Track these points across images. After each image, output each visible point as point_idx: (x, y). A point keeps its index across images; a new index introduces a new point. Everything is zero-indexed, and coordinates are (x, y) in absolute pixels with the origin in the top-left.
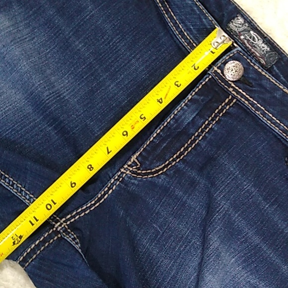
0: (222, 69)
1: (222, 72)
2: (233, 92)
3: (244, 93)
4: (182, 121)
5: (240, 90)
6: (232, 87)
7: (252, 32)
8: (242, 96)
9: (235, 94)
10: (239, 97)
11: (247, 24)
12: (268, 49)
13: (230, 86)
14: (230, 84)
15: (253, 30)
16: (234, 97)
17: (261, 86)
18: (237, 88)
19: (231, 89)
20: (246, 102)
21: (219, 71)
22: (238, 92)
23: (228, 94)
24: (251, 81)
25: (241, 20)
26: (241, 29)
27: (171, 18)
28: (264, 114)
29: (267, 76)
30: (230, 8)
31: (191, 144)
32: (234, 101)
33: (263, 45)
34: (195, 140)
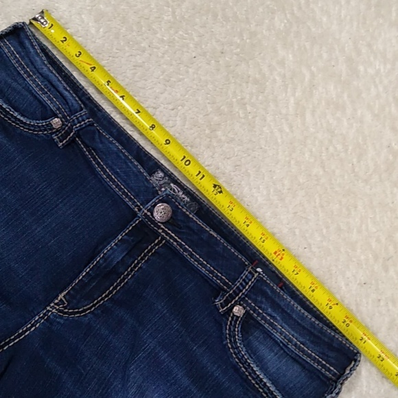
0: (151, 211)
1: (152, 214)
2: (163, 234)
3: (173, 235)
4: (112, 261)
5: (170, 232)
6: (162, 229)
7: (172, 185)
8: (171, 237)
9: (165, 236)
10: (168, 238)
11: (167, 178)
12: (188, 200)
13: (159, 227)
14: (160, 226)
15: (173, 183)
16: (163, 238)
17: (189, 228)
18: (166, 229)
19: (160, 231)
20: (175, 243)
21: (149, 214)
22: (167, 234)
23: (157, 235)
24: (179, 223)
25: (161, 174)
26: (162, 182)
27: (98, 164)
28: (191, 255)
29: (195, 219)
30: (151, 163)
31: (121, 282)
32: (164, 241)
33: (183, 196)
34: (124, 279)
